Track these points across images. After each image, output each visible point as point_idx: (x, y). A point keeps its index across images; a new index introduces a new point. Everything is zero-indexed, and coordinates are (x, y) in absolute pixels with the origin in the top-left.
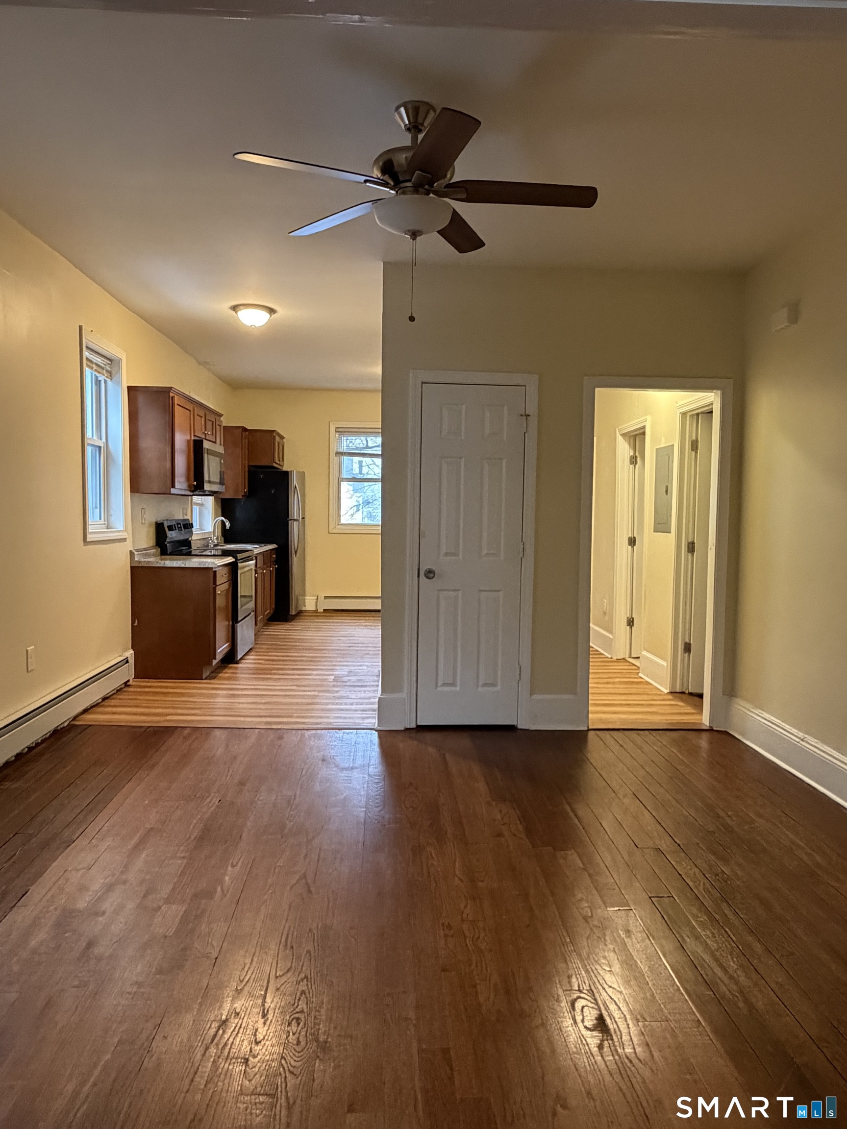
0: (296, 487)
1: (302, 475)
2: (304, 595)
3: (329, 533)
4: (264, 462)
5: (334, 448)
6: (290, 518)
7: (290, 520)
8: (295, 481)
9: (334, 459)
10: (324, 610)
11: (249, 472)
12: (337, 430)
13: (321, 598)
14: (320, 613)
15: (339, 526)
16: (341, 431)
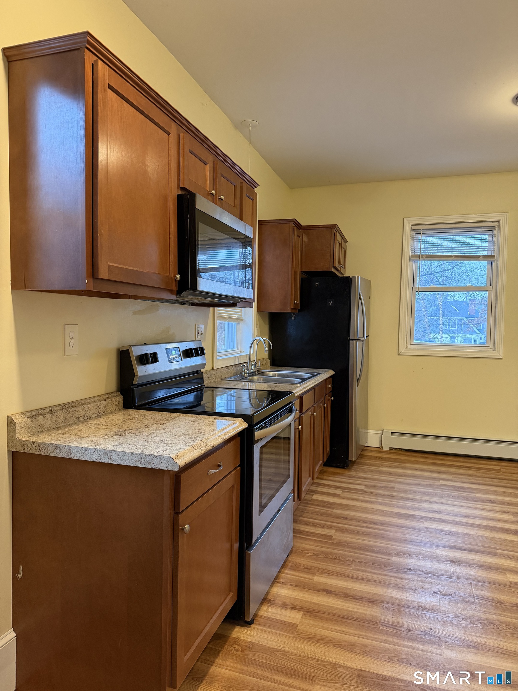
0: (360, 298)
1: (368, 283)
2: (366, 428)
3: (398, 355)
4: (321, 266)
5: (408, 252)
6: (351, 338)
7: (352, 340)
8: (359, 290)
9: (408, 264)
10: (391, 449)
11: (302, 280)
12: (414, 228)
13: (388, 434)
14: (386, 452)
15: (412, 347)
16: (417, 230)
